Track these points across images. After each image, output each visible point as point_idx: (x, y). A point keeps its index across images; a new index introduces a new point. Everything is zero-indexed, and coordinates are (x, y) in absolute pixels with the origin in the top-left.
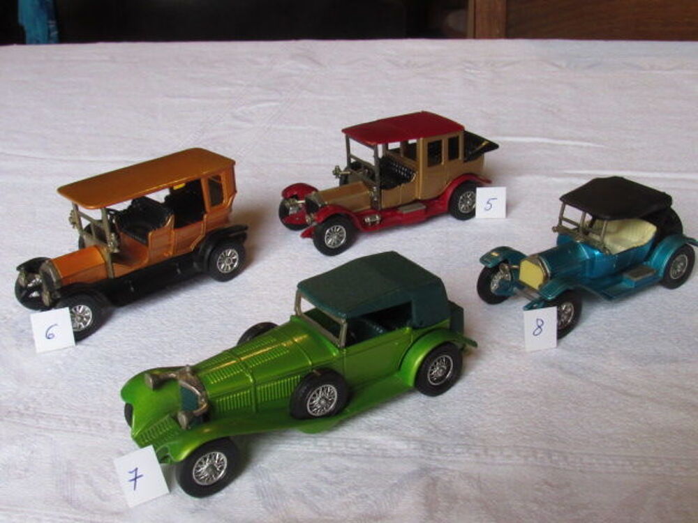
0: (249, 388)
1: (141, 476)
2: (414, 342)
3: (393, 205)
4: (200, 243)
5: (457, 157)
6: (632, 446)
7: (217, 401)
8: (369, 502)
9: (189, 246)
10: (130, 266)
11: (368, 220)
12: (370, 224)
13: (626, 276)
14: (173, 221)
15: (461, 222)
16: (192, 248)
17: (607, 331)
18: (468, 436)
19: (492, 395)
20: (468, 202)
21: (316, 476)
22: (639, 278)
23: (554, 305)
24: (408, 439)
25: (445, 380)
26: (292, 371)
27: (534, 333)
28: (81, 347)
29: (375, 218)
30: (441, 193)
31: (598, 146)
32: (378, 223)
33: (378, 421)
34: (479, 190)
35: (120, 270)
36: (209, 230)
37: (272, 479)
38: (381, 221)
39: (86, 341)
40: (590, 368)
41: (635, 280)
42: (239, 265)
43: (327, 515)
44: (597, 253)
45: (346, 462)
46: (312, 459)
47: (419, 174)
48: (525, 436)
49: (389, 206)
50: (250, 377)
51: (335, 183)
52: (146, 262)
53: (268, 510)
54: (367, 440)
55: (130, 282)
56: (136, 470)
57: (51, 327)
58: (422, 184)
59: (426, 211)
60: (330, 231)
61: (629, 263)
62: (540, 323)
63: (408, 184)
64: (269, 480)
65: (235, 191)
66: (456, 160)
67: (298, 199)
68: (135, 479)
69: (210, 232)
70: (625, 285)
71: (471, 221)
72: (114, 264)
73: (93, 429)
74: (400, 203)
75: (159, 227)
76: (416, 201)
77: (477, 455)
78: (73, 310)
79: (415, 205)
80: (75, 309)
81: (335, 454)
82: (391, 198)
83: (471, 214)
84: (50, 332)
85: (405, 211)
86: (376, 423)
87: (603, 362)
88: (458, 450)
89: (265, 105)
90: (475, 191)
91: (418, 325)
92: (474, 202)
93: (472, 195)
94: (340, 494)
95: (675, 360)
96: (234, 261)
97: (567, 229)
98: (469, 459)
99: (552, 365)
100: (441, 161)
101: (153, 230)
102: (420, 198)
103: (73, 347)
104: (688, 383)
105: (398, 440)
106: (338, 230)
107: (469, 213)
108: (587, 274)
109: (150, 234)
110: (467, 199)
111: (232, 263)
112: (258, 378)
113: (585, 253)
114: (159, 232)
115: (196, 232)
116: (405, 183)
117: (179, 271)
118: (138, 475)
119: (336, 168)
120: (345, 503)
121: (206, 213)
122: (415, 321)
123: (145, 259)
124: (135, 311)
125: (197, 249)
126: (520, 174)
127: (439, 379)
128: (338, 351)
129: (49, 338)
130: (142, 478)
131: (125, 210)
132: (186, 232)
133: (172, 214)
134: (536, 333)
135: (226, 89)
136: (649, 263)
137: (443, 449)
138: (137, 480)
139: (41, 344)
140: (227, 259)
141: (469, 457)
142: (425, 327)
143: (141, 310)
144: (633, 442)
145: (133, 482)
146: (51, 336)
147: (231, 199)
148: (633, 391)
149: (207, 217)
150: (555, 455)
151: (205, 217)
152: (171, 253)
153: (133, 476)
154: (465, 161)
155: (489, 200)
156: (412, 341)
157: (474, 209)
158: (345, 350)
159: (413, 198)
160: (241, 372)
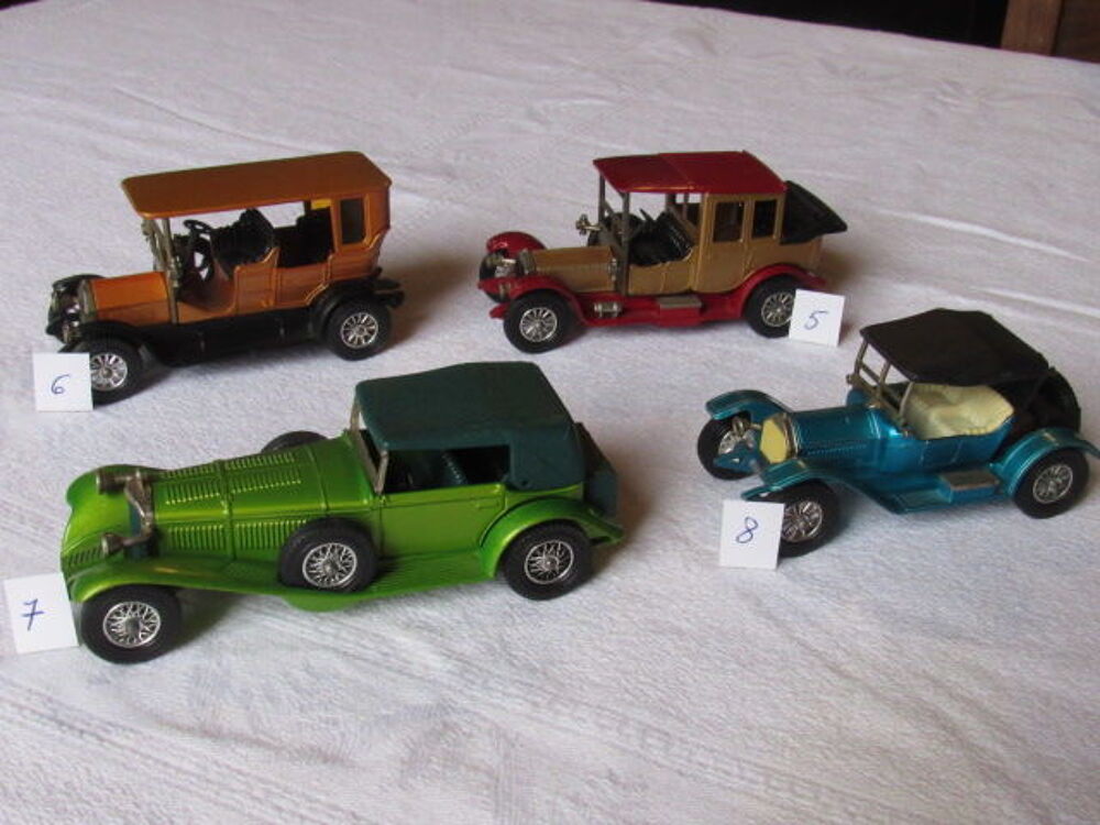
0: (222, 521)
1: (41, 613)
2: (511, 510)
3: (648, 291)
4: (320, 295)
5: (770, 233)
6: (787, 754)
7: (170, 530)
8: (335, 732)
9: (303, 297)
10: (205, 309)
11: (598, 308)
12: (601, 315)
13: (943, 479)
14: (277, 255)
15: (762, 339)
16: (308, 300)
17: (875, 562)
18: (545, 674)
19: (624, 619)
20: (779, 310)
21: (286, 675)
22: (965, 488)
23: (781, 502)
24: (449, 655)
25: (555, 579)
26: (293, 511)
27: (738, 539)
28: (99, 414)
29: (611, 307)
30: (735, 286)
31: (1074, 257)
32: (616, 315)
33: (428, 617)
34: (800, 293)
35: (188, 314)
36: (336, 279)
37: (225, 662)
38: (620, 314)
39: (111, 408)
40: (805, 615)
41: (953, 489)
42: (376, 341)
43: (264, 733)
44: (893, 433)
45: (339, 665)
46: (297, 649)
47: (698, 252)
48: (627, 696)
49: (639, 292)
50: (226, 506)
51: (581, 241)
52: (229, 311)
53: (191, 705)
54: (393, 641)
55: (200, 334)
56: (35, 602)
57: (60, 377)
58: (701, 268)
59: (703, 310)
60: (532, 313)
61: (954, 460)
62: (751, 525)
63: (677, 264)
64: (219, 664)
65: (387, 227)
66: (767, 239)
67: (507, 256)
68: (32, 615)
69: (338, 282)
70: (938, 494)
71: (781, 341)
72: (178, 304)
73: (40, 533)
74: (661, 291)
75: (254, 261)
76: (689, 293)
77: (535, 704)
78: (99, 358)
79: (687, 298)
80: (103, 358)
81: (336, 650)
82: (643, 280)
83: (781, 330)
84: (59, 383)
85: (664, 305)
86: (423, 619)
87: (835, 610)
88: (512, 690)
89: (586, 102)
90: (794, 294)
91: (517, 484)
92: (789, 313)
93: (788, 300)
94: (302, 709)
95: (956, 636)
96: (371, 332)
97: (864, 383)
98: (519, 707)
99: (745, 596)
100: (739, 237)
101: (243, 265)
102: (695, 289)
103: (89, 411)
104: (953, 678)
105: (434, 652)
106: (545, 315)
107: (780, 328)
108: (874, 463)
109: (238, 268)
110: (779, 304)
111: (366, 333)
112: (236, 511)
113: (875, 428)
114: (251, 268)
115: (313, 280)
116: (673, 260)
117: (282, 331)
118: (37, 609)
119: (581, 219)
120: (299, 724)
121: (334, 251)
122: (513, 476)
123: (229, 306)
124: (201, 378)
125: (314, 303)
126: (907, 281)
127: (544, 576)
128: (371, 497)
129: (56, 393)
130: (41, 616)
131: (228, 228)
132: (297, 276)
133: (276, 244)
134: (742, 539)
135: (546, 68)
136: (998, 465)
137: (492, 683)
138: (35, 617)
139: (43, 398)
140: (357, 329)
141: (521, 704)
142: (531, 490)
143: (210, 378)
144: (793, 749)
145: (28, 619)
146: (59, 390)
147: (376, 238)
148: (850, 668)
149: (334, 259)
150: (652, 736)
151: (331, 257)
152: (272, 303)
153: (29, 610)
154: (782, 243)
155: (816, 312)
156: (507, 507)
157: (789, 323)
158: (384, 498)
159: (686, 287)
160: (215, 497)
